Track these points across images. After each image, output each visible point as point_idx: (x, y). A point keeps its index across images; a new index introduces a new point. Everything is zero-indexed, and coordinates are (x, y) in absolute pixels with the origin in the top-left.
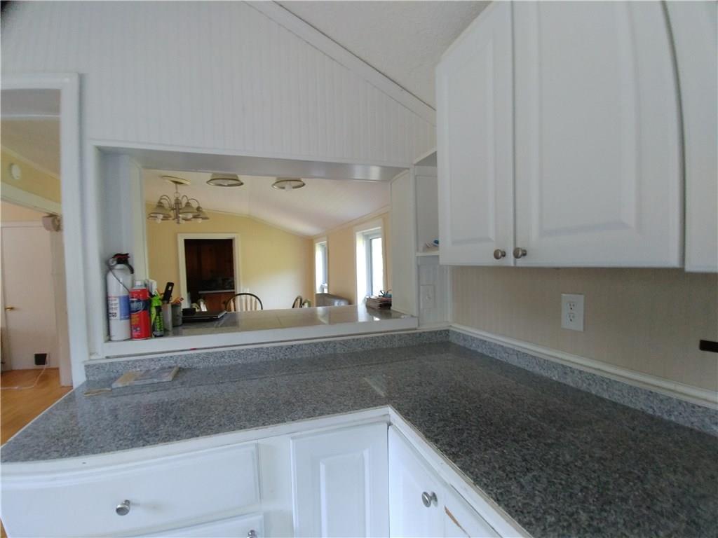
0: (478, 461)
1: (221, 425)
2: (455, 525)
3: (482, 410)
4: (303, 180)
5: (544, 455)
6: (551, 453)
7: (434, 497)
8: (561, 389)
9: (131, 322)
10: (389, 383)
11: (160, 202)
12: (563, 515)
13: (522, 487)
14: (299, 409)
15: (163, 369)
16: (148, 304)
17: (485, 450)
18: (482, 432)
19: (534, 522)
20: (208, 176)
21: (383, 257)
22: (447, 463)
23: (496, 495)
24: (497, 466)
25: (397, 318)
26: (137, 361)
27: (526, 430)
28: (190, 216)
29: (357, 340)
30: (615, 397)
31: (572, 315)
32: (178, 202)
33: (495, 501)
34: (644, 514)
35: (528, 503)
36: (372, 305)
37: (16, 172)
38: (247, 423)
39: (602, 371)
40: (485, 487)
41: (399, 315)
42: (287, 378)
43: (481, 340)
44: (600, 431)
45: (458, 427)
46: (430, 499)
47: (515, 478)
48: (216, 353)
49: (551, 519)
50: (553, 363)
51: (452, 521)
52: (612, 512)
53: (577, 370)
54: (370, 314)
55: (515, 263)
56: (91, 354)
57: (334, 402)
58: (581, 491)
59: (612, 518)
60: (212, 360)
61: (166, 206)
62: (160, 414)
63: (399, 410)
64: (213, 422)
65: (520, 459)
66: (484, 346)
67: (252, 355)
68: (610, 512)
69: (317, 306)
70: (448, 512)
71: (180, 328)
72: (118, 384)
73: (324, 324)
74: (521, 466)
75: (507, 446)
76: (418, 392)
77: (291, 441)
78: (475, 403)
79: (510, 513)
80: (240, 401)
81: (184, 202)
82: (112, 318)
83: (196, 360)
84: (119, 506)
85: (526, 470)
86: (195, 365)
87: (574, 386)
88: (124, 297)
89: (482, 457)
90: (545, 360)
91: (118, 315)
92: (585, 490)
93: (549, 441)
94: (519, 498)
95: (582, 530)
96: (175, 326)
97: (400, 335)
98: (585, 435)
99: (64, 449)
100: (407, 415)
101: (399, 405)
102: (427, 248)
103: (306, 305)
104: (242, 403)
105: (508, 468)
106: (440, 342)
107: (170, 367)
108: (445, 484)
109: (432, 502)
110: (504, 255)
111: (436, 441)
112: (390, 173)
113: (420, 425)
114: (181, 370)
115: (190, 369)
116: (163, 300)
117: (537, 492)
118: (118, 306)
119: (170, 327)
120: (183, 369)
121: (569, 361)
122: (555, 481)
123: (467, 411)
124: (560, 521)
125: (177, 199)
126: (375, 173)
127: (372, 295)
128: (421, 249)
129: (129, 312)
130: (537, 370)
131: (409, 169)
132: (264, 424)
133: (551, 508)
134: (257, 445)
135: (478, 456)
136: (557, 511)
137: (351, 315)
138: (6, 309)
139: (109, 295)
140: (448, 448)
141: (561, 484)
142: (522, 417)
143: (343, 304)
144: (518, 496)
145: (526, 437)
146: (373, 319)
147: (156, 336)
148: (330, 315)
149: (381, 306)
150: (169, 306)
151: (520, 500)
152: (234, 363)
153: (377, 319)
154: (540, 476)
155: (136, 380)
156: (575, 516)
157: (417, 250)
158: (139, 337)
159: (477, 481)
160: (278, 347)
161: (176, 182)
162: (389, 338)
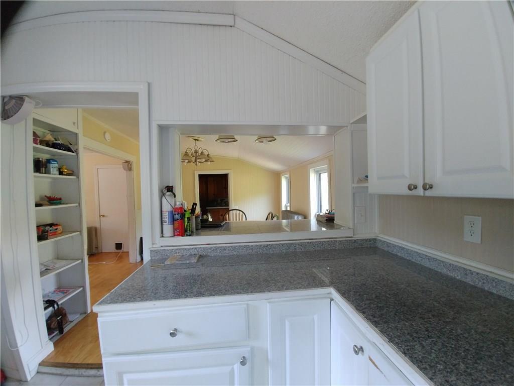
0: (392, 328)
1: (226, 291)
2: (375, 368)
3: (398, 296)
4: (274, 136)
5: (443, 329)
6: (447, 327)
7: (361, 349)
8: (461, 286)
9: (174, 226)
10: (332, 273)
11: (186, 153)
12: (448, 365)
13: (423, 347)
14: (273, 285)
15: (191, 255)
16: (183, 216)
17: (399, 322)
18: (397, 310)
19: (428, 368)
20: (217, 137)
21: (329, 189)
22: (371, 327)
23: (404, 350)
24: (406, 332)
25: (339, 229)
26: (177, 249)
27: (431, 311)
28: (204, 160)
29: (311, 243)
30: (501, 292)
31: (472, 232)
32: (196, 152)
33: (403, 353)
34: (500, 365)
35: (426, 357)
36: (321, 219)
37: (108, 136)
38: (242, 291)
39: (493, 273)
40: (397, 344)
41: (339, 227)
42: (264, 265)
43: (400, 247)
44: (486, 314)
45: (379, 305)
46: (359, 350)
47: (419, 342)
48: (221, 247)
49: (440, 367)
50: (456, 266)
51: (373, 365)
52: (481, 364)
53: (475, 272)
54: (319, 226)
55: (424, 193)
56: (153, 244)
57: (295, 283)
58: (464, 352)
59: (480, 367)
60: (218, 251)
61: (190, 155)
62: (192, 281)
63: (339, 290)
64: (222, 288)
65: (424, 330)
66: (402, 252)
67: (242, 249)
68: (479, 364)
69: (283, 219)
70: (371, 359)
71: (200, 231)
72: (168, 262)
73: (287, 231)
74: (424, 334)
75: (415, 321)
76: (352, 280)
77: (268, 304)
78: (393, 290)
79: (412, 361)
80: (237, 277)
81: (200, 151)
82: (164, 223)
83: (209, 251)
84: (171, 332)
85: (427, 337)
86: (209, 254)
87: (472, 284)
88: (170, 211)
89: (396, 326)
90: (450, 264)
91: (167, 222)
92: (467, 351)
93: (447, 320)
94: (420, 353)
95: (459, 374)
96: (197, 229)
97: (340, 241)
98: (474, 317)
99: (143, 297)
100: (344, 294)
101: (338, 287)
102: (360, 181)
103: (276, 218)
104: (238, 279)
105: (415, 335)
106: (370, 247)
107: (195, 254)
108: (369, 341)
109: (360, 352)
110: (416, 187)
111: (364, 313)
112: (334, 130)
113: (353, 301)
114: (201, 256)
115: (206, 256)
116: (191, 213)
117: (433, 351)
118: (167, 216)
119: (195, 231)
120: (202, 256)
121: (469, 265)
122: (448, 345)
123: (387, 295)
124: (446, 368)
125: (196, 150)
126: (323, 130)
127: (321, 212)
128: (356, 181)
129: (173, 221)
130: (444, 271)
131: (347, 127)
132: (251, 292)
133: (442, 361)
134: (247, 304)
135: (393, 325)
136: (446, 363)
137: (306, 226)
138: (100, 216)
139: (163, 210)
140: (372, 318)
141: (451, 347)
142: (428, 303)
143: (300, 218)
144: (420, 352)
145: (431, 316)
146: (321, 229)
147: (187, 235)
148: (291, 226)
149: (327, 220)
150: (194, 217)
151: (420, 355)
152: (231, 254)
153: (324, 229)
154: (437, 341)
155: (177, 260)
156: (457, 366)
157: (353, 183)
158: (178, 235)
159: (391, 340)
160: (259, 245)
161: (195, 140)
162: (332, 242)
